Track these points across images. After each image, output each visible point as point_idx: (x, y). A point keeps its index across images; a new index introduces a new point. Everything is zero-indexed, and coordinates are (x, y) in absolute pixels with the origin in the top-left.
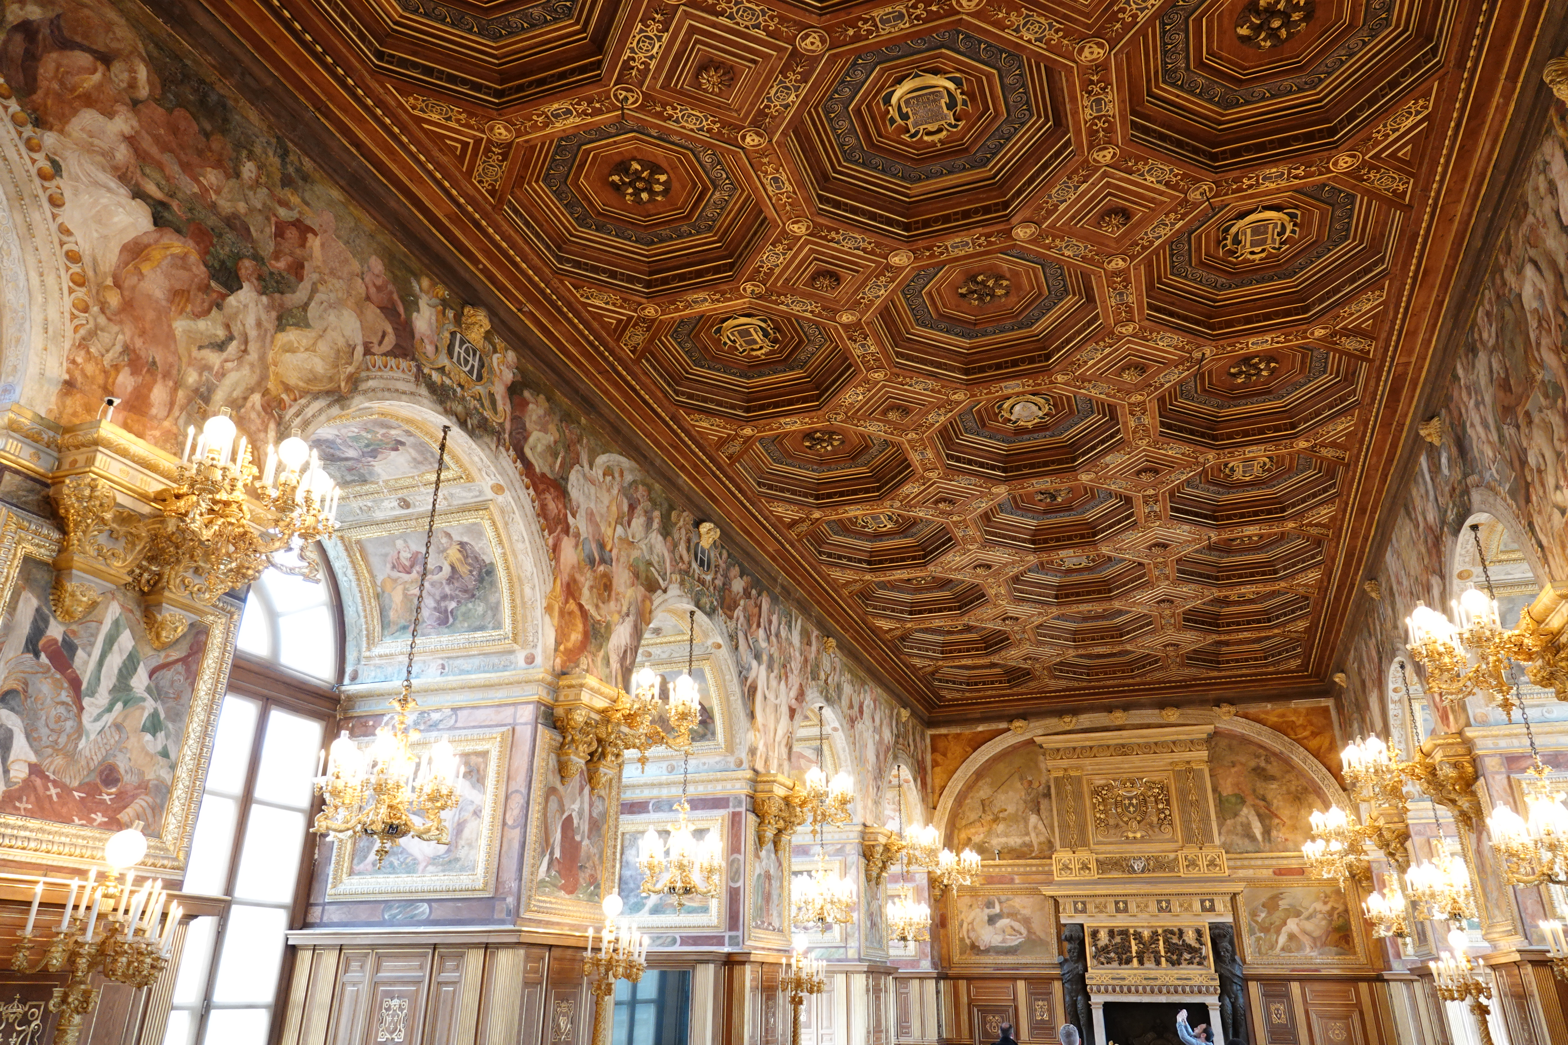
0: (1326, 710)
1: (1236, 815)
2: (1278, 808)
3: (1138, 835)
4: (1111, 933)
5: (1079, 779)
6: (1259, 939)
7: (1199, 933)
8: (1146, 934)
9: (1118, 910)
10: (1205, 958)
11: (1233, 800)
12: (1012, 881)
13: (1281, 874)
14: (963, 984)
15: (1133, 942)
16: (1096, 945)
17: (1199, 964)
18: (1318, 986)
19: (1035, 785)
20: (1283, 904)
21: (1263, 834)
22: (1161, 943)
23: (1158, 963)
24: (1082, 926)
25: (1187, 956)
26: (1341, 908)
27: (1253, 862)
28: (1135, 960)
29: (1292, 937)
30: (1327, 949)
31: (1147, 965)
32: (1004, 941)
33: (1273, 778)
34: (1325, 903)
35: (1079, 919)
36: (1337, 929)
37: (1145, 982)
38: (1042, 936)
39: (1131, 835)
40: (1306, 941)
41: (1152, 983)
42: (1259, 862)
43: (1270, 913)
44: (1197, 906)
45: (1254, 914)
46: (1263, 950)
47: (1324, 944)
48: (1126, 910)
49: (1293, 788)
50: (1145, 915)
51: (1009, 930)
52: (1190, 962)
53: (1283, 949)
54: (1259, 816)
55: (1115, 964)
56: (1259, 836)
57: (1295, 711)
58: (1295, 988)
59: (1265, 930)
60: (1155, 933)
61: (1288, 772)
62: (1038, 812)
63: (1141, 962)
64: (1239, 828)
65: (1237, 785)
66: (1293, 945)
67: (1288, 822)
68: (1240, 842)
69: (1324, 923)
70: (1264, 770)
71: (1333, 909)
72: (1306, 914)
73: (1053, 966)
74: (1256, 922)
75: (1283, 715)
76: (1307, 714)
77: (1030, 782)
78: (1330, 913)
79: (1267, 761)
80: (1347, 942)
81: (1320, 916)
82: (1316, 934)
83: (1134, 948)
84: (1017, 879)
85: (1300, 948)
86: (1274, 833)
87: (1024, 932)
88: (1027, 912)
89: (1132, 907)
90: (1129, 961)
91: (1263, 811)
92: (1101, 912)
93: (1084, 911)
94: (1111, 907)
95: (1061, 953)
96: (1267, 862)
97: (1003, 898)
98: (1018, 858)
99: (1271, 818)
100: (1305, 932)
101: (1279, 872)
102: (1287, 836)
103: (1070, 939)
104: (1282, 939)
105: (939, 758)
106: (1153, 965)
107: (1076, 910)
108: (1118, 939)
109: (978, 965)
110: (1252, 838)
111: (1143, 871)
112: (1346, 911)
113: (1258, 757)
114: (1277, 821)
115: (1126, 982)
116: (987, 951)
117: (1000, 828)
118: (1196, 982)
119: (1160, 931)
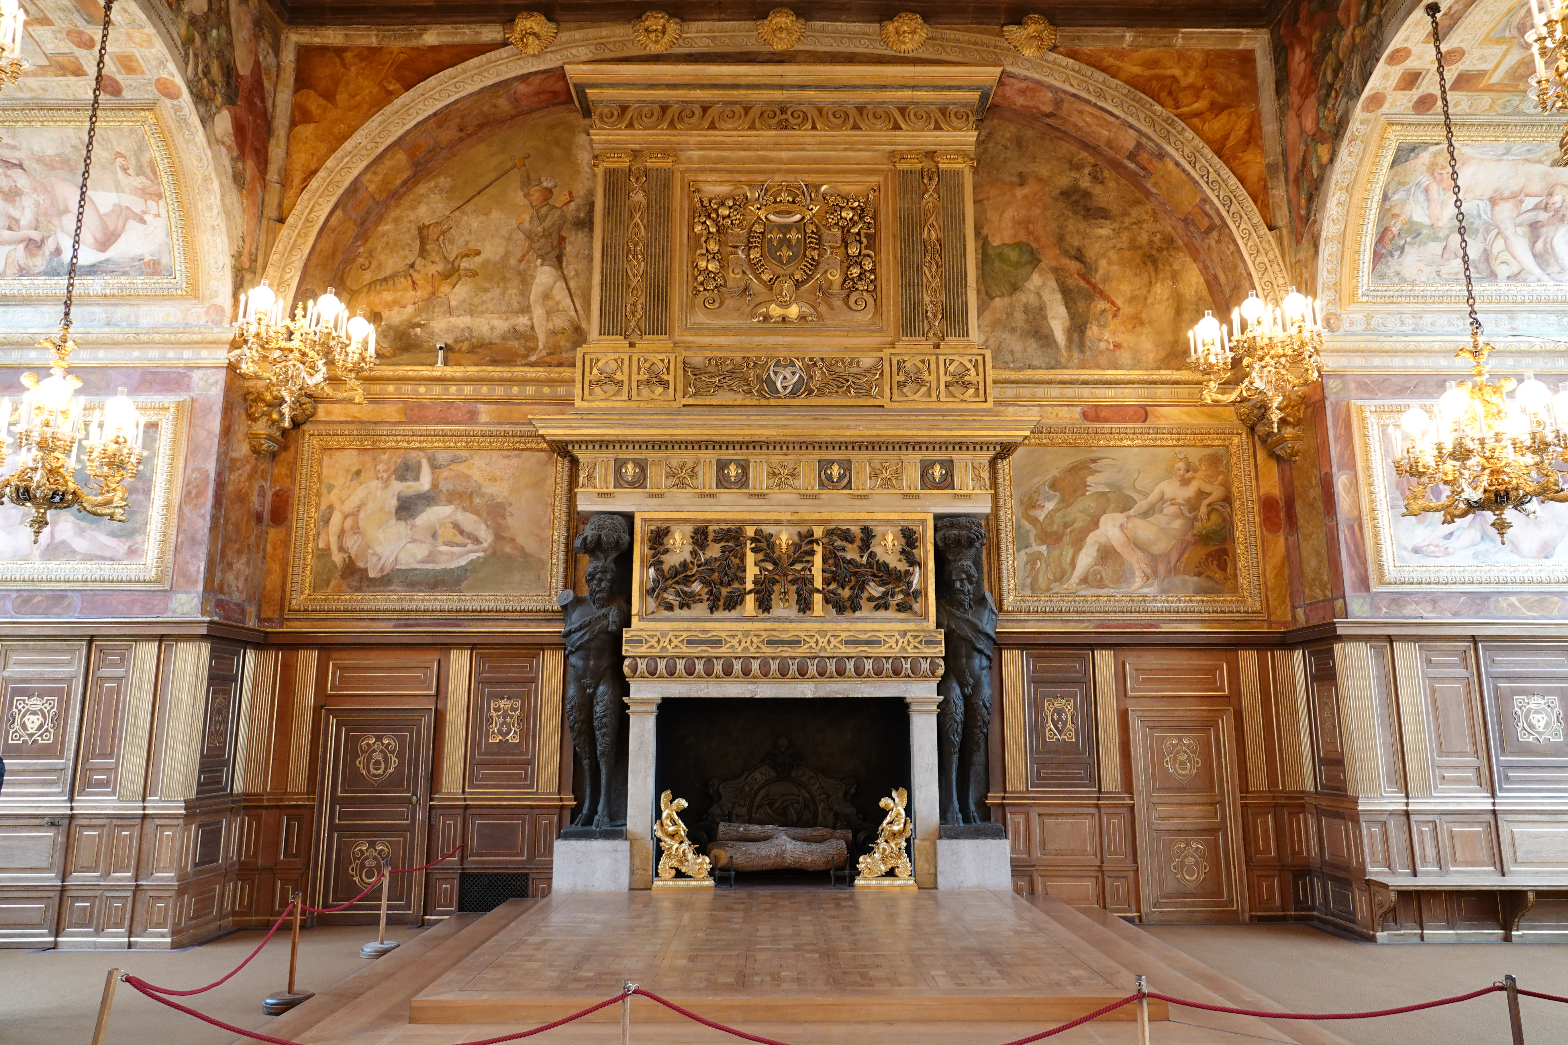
0: (1247, 59)
1: (1015, 288)
2: (1107, 278)
3: (793, 311)
4: (700, 537)
5: (665, 180)
6: (1033, 560)
7: (909, 537)
8: (785, 538)
9: (722, 481)
10: (916, 594)
11: (1014, 255)
12: (472, 417)
13: (1097, 419)
14: (309, 660)
15: (750, 557)
16: (657, 564)
17: (902, 607)
18: (1151, 660)
19: (558, 199)
20: (1096, 483)
21: (1069, 332)
22: (818, 559)
23: (805, 605)
24: (629, 518)
25: (875, 590)
26: (1217, 493)
27: (1040, 391)
28: (750, 599)
29: (1107, 554)
30: (1177, 580)
31: (779, 610)
32: (431, 557)
33: (1104, 214)
34: (1185, 482)
35: (623, 502)
36: (1203, 539)
37: (768, 651)
38: (530, 545)
39: (775, 310)
40: (1136, 562)
41: (787, 651)
42: (1054, 392)
43: (1065, 503)
44: (912, 476)
45: (1030, 503)
46: (1042, 582)
47: (1173, 571)
48: (743, 482)
49: (1144, 238)
50: (787, 496)
51: (448, 533)
52: (881, 604)
53: (1084, 580)
54: (1067, 293)
55: (700, 610)
56: (1060, 337)
57: (1182, 57)
58: (1105, 662)
59: (1051, 538)
60: (807, 538)
61: (1138, 202)
62: (559, 261)
63: (764, 604)
64: (1019, 317)
65: (1025, 223)
66: (1107, 573)
67: (1127, 310)
68: (1018, 347)
69: (1178, 524)
70: (1086, 195)
71: (1201, 494)
72: (1142, 504)
73: (547, 616)
74: (1034, 521)
75: (1154, 63)
76: (1207, 65)
77: (549, 191)
78: (1193, 505)
79: (1096, 178)
80: (1223, 567)
81: (1170, 510)
82: (1158, 549)
83: (752, 571)
84: (485, 413)
85: (1122, 578)
86: (1093, 331)
87: (486, 536)
88: (499, 491)
89: (759, 476)
90: (734, 602)
91: (1075, 281)
92: (682, 485)
93: (639, 482)
94: (708, 476)
95: (570, 581)
96: (1070, 392)
97: (442, 457)
98: (494, 362)
99: (1089, 298)
100: (1135, 544)
101: (1093, 414)
102: (1121, 338)
103: (594, 548)
104: (1086, 559)
105: (314, 103)
106: (792, 612)
107: (619, 480)
108: (714, 551)
109: (354, 614)
110: (1044, 338)
111: (794, 393)
112: (1227, 499)
113: (1077, 167)
114: (1102, 305)
115: (723, 651)
116: (385, 581)
117: (460, 293)
118: (889, 649)
119: (818, 532)
